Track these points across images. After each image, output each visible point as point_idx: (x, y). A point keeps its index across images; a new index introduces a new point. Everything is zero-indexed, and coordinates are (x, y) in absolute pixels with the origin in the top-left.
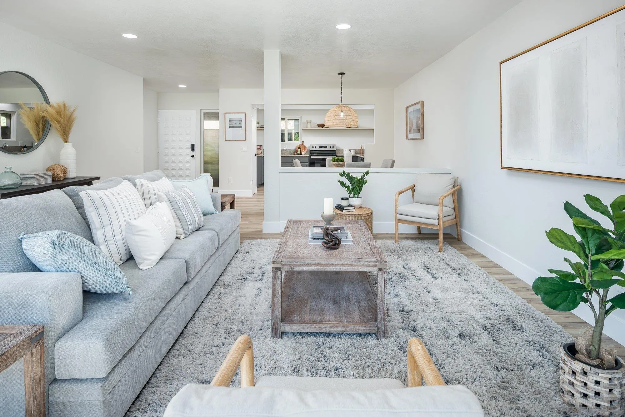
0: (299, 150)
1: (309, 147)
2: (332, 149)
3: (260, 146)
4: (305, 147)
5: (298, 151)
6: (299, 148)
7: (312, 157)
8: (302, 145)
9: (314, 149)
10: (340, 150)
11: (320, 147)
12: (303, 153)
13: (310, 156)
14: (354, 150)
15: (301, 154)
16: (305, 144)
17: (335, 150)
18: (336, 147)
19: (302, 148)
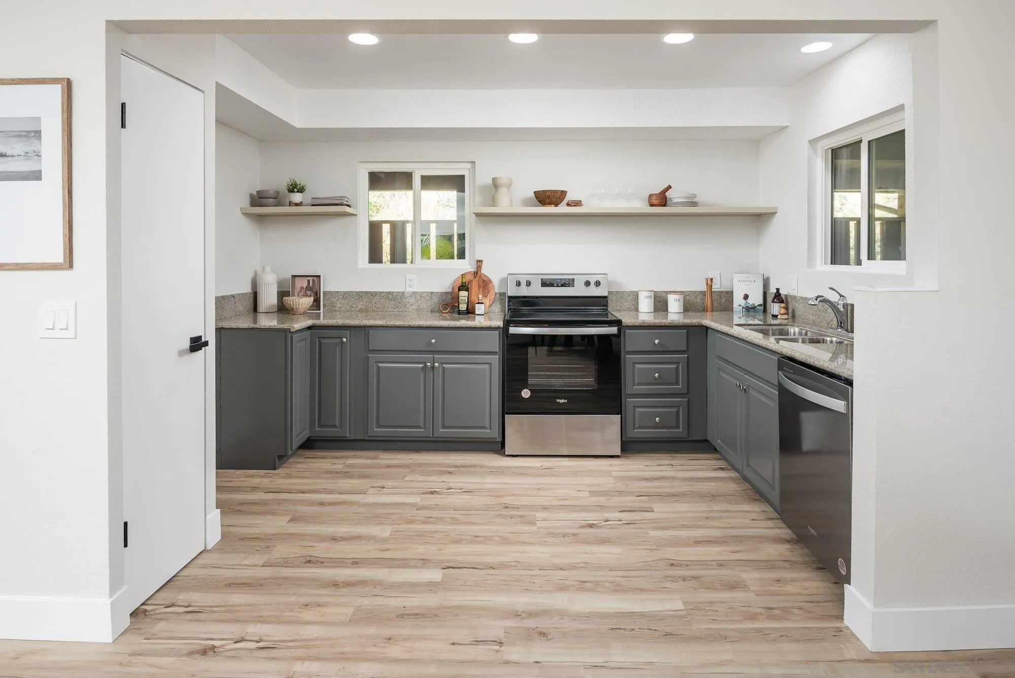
0: (463, 294)
1: (504, 281)
2: (593, 291)
3: (311, 279)
4: (485, 284)
5: (457, 298)
6: (464, 287)
7: (513, 330)
8: (476, 273)
9: (524, 291)
10: (622, 293)
11: (545, 284)
12: (480, 309)
13: (507, 323)
14: (681, 297)
15: (470, 311)
16: (485, 271)
17: (606, 297)
18: (610, 283)
19: (474, 288)
